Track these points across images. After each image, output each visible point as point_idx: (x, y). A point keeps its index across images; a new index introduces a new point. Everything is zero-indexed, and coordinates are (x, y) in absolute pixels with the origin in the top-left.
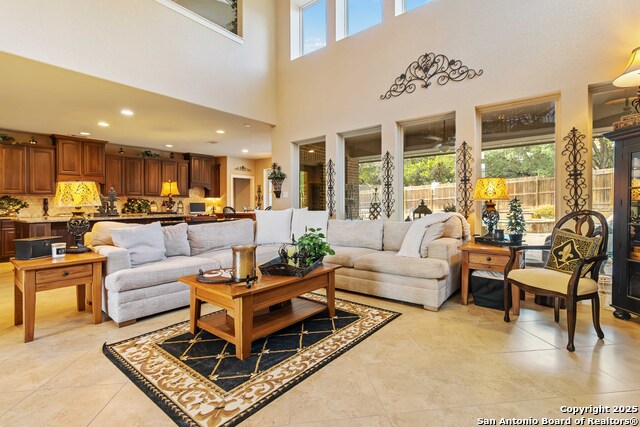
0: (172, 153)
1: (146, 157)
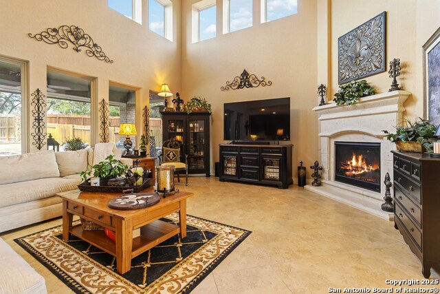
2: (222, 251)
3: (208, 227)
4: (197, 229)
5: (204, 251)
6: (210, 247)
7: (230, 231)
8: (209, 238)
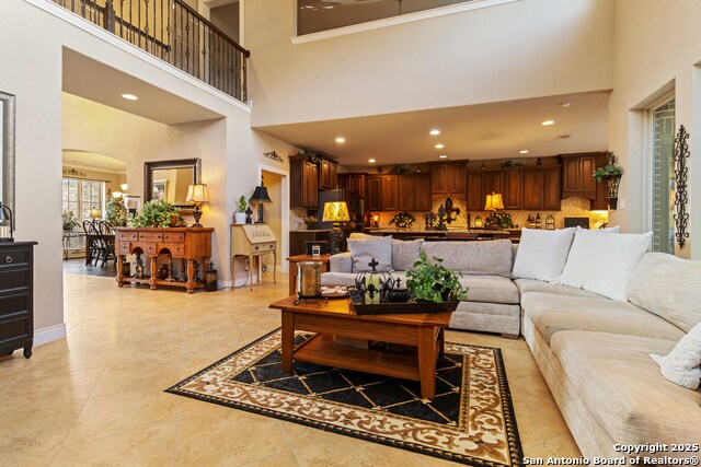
0: (539, 159)
1: (506, 168)
2: (231, 360)
3: (246, 392)
4: (266, 385)
5: (253, 358)
6: (245, 362)
7: (206, 387)
8: (246, 373)
